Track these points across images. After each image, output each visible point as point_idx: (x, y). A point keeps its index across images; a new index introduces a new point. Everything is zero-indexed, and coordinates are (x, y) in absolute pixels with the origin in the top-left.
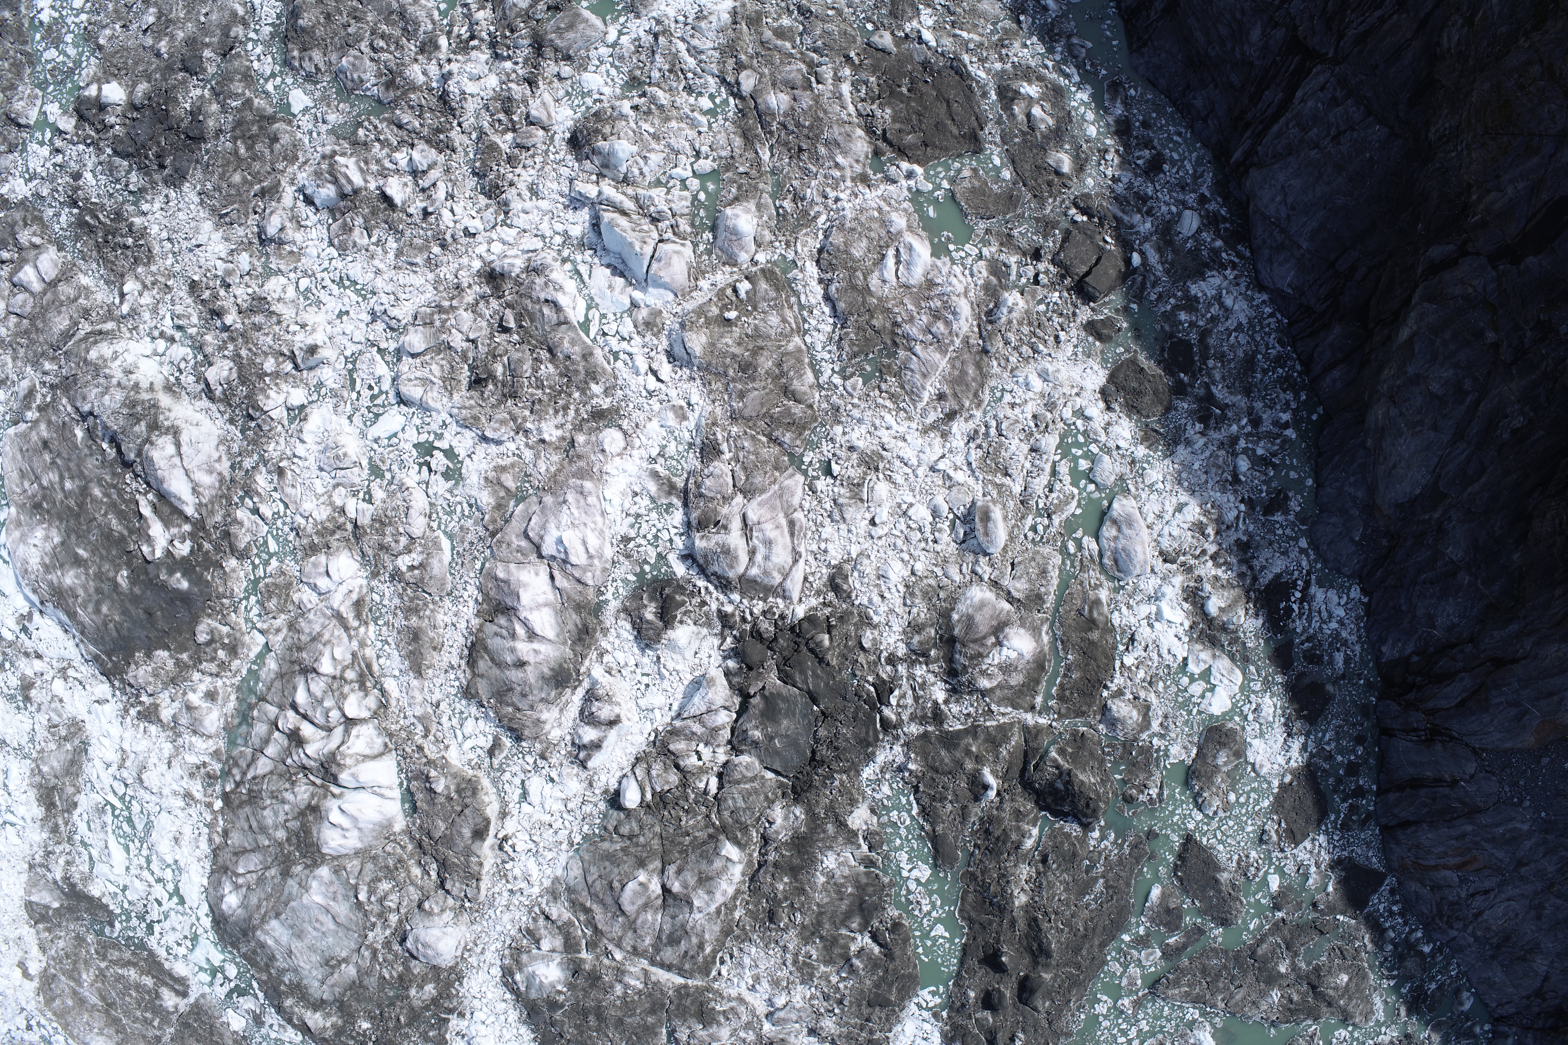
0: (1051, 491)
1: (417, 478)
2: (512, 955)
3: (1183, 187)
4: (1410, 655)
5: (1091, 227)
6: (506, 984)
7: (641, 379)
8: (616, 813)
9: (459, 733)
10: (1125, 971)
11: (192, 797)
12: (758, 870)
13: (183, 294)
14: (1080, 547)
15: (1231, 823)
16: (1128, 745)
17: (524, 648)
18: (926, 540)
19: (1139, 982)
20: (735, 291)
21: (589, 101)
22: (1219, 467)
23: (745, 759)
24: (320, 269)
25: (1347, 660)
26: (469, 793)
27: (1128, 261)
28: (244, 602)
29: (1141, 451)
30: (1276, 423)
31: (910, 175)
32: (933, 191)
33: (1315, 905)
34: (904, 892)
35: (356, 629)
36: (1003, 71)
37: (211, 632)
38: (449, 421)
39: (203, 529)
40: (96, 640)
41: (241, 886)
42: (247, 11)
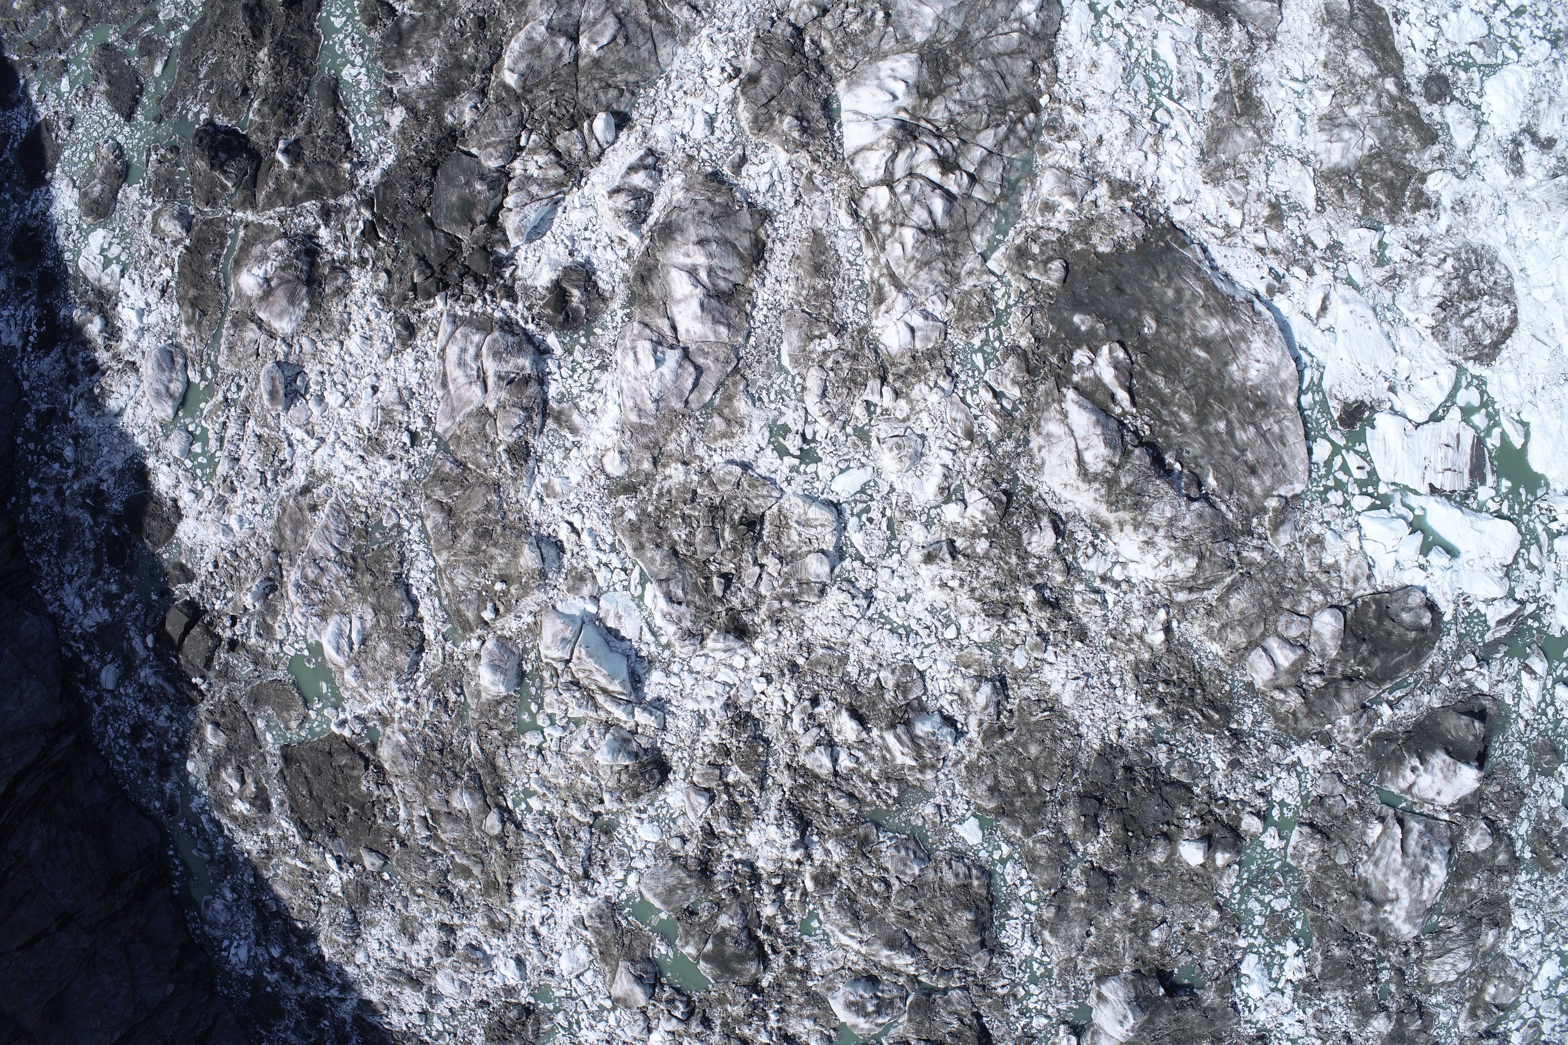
0: (225, 423)
1: (817, 427)
3: (116, 712)
5: (188, 672)
7: (588, 525)
8: (622, 108)
9: (776, 177)
11: (1076, 108)
12: (492, 65)
13: (1093, 627)
14: (202, 373)
16: (171, 198)
17: (699, 258)
18: (329, 373)
20: (496, 611)
21: (651, 811)
22: (89, 451)
23: (492, 164)
24: (933, 647)
26: (762, 118)
27: (158, 640)
28: (1011, 302)
29: (151, 463)
30: (43, 493)
31: (343, 723)
32: (323, 707)
35: (882, 275)
36: (266, 827)
37: (1047, 272)
38: (784, 485)
39: (1058, 377)
40: (1183, 262)
41: (1016, 20)
42: (1041, 934)
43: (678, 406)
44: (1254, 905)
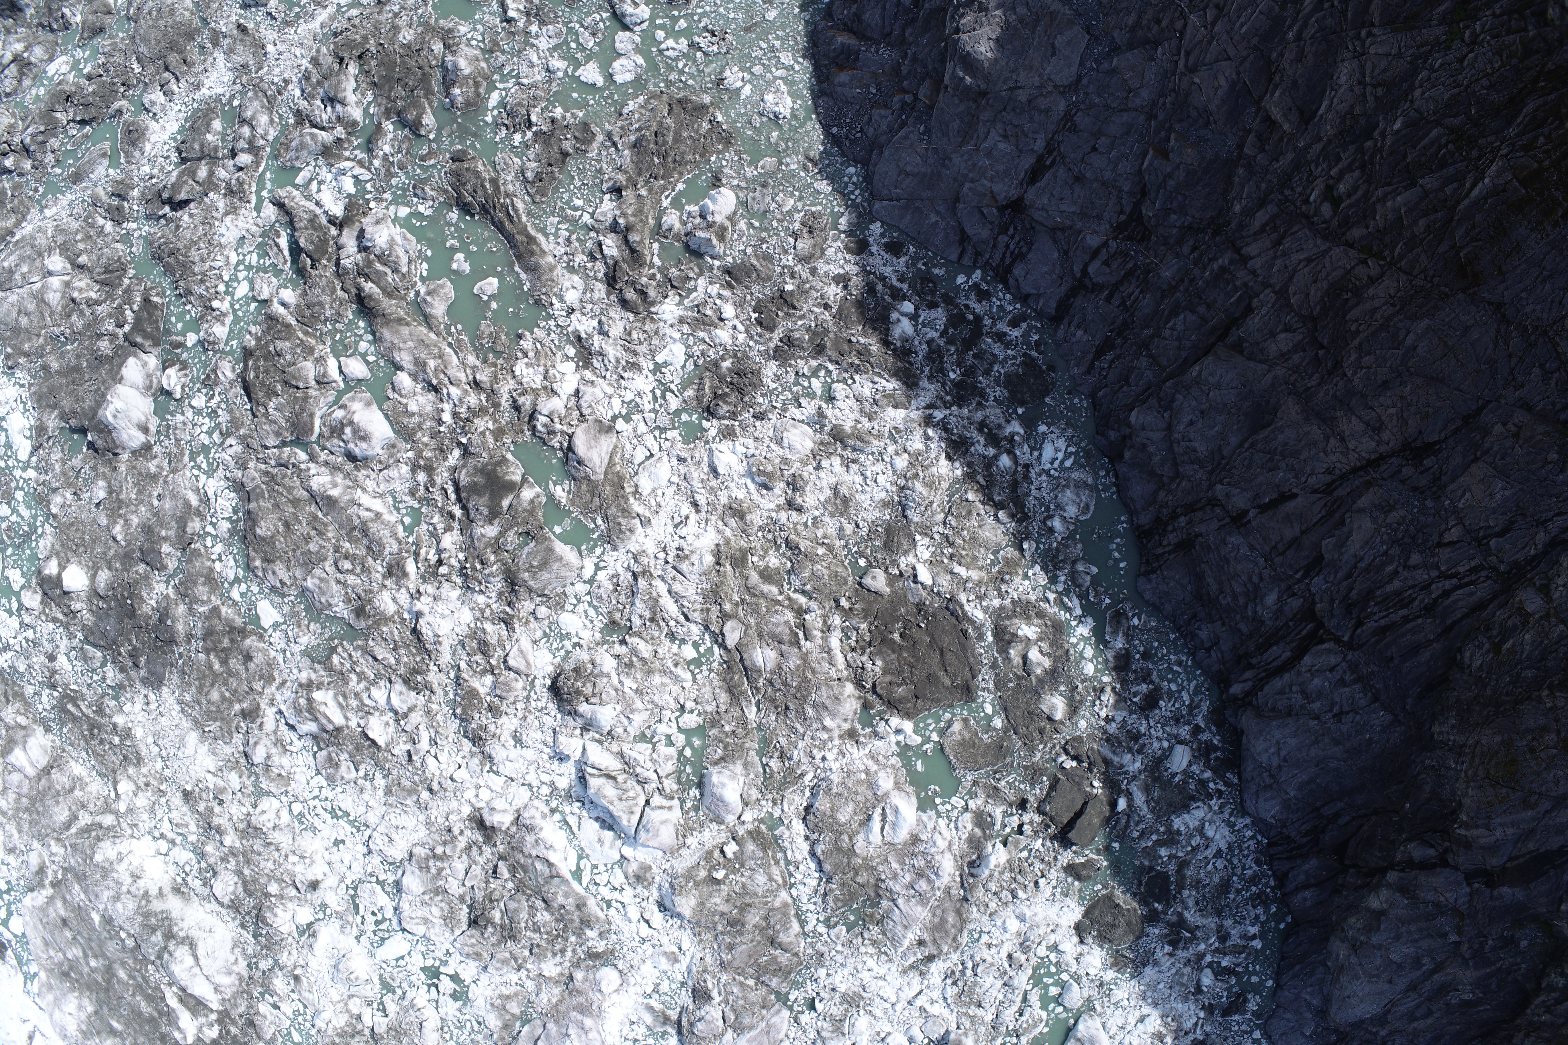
0: (1021, 1015)
1: (427, 997)
3: (1177, 719)
5: (1080, 773)
7: (633, 927)
13: (178, 802)
20: (722, 852)
21: (568, 645)
22: (1183, 985)
24: (311, 796)
27: (1113, 804)
29: (1110, 975)
30: (1244, 936)
31: (898, 731)
32: (922, 744)
36: (1002, 608)
38: (452, 951)
42: (201, 500)
43: (551, 1026)
44: (25, 513)
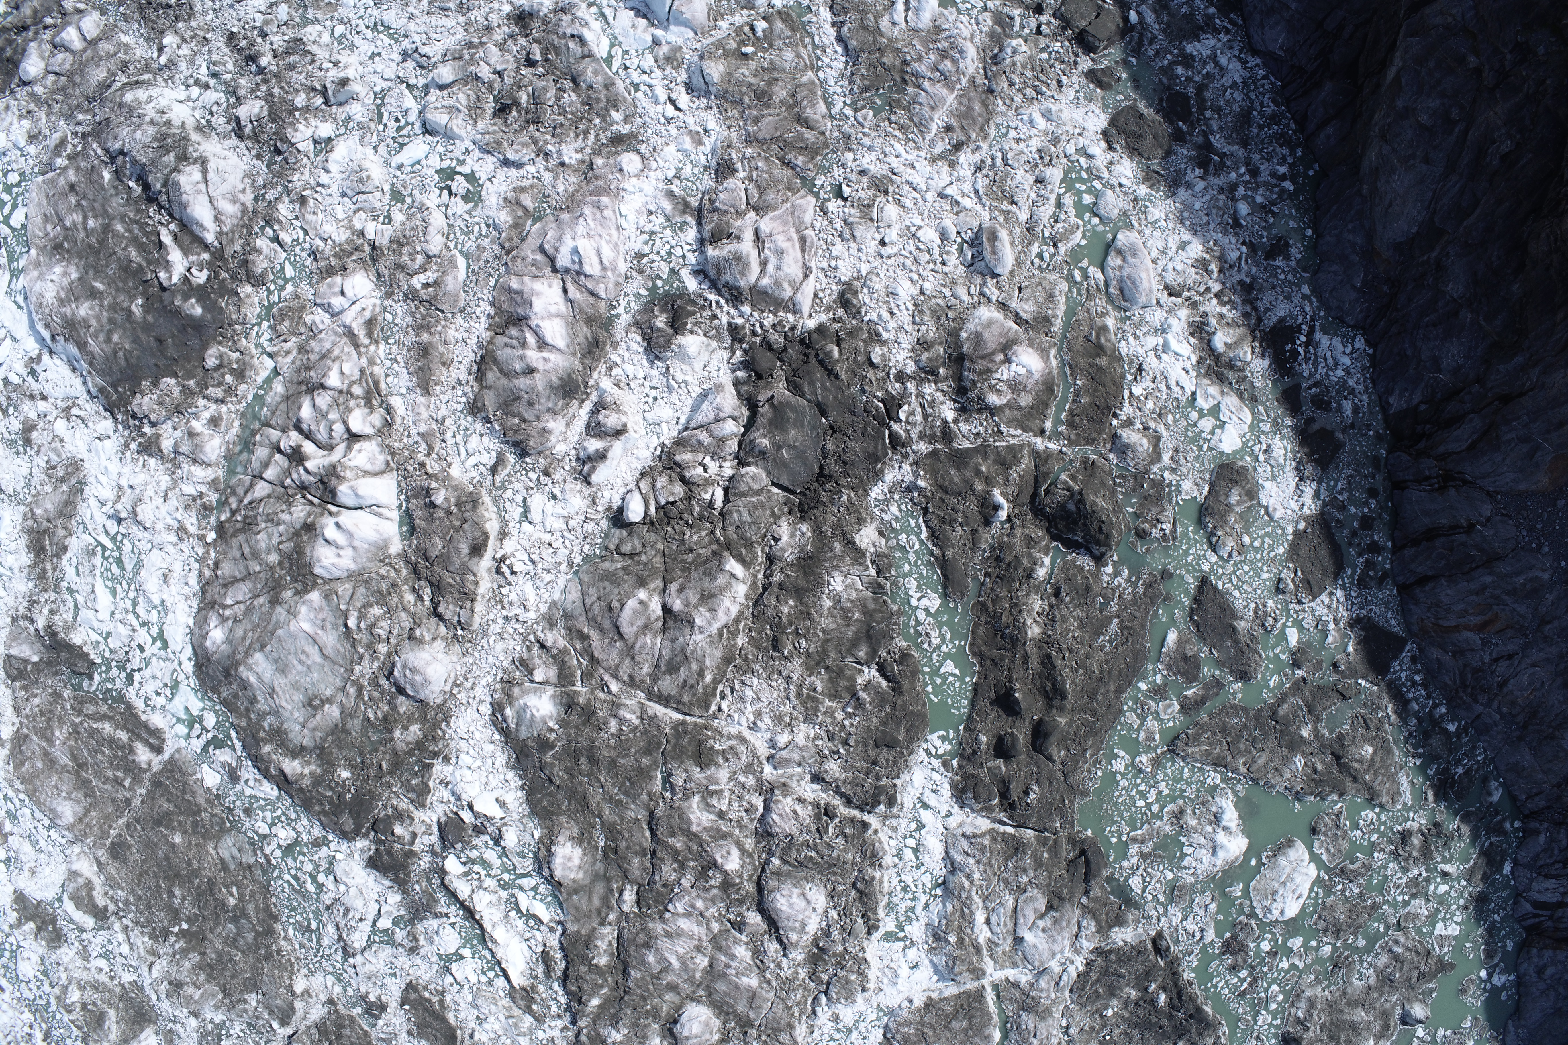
0: (1056, 221)
1: (437, 201)
2: (503, 689)
4: (1418, 405)
6: (495, 724)
7: (660, 108)
8: (617, 531)
9: (462, 449)
10: (1142, 724)
11: (185, 531)
12: (762, 594)
13: (221, 45)
14: (1086, 276)
15: (1246, 568)
16: (1140, 477)
17: (533, 356)
18: (935, 262)
19: (1157, 737)
20: (752, 29)
22: (1220, 208)
23: (752, 470)
24: (355, 17)
25: (1356, 410)
26: (469, 507)
27: (1126, 19)
28: (256, 328)
29: (1143, 190)
30: (1274, 174)
33: (1335, 665)
34: (912, 623)
35: (366, 346)
37: (221, 357)
38: (471, 147)
39: (222, 258)
40: (103, 371)
41: (228, 619)
43: (564, 216)
